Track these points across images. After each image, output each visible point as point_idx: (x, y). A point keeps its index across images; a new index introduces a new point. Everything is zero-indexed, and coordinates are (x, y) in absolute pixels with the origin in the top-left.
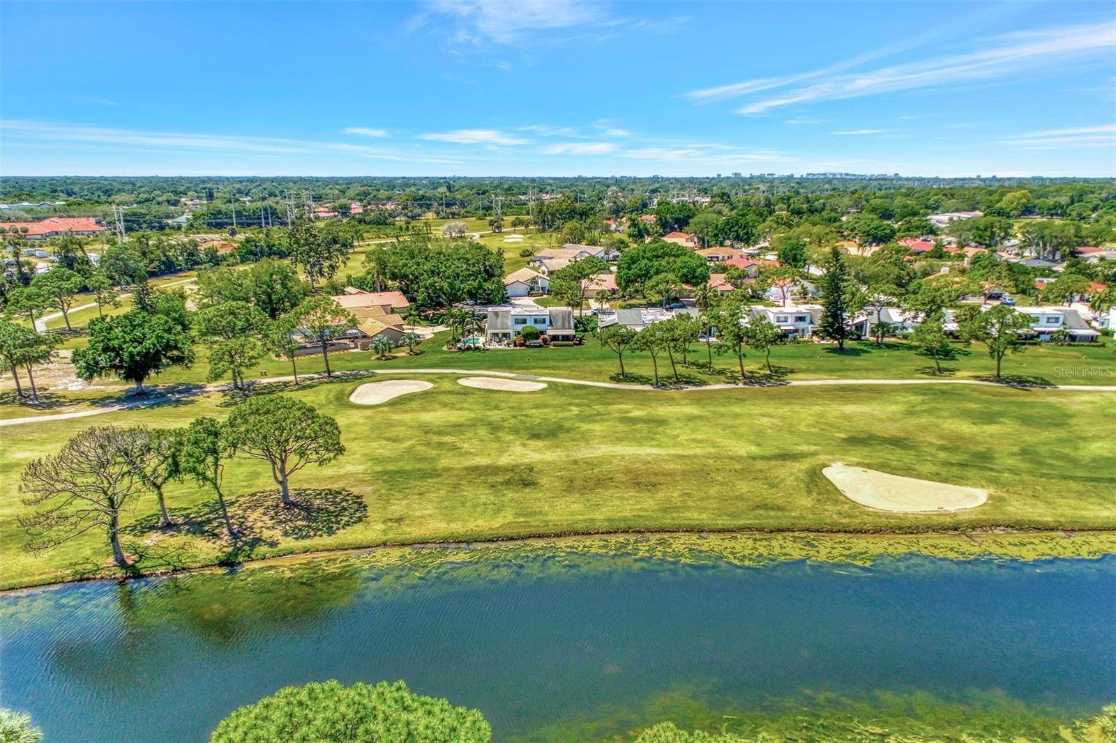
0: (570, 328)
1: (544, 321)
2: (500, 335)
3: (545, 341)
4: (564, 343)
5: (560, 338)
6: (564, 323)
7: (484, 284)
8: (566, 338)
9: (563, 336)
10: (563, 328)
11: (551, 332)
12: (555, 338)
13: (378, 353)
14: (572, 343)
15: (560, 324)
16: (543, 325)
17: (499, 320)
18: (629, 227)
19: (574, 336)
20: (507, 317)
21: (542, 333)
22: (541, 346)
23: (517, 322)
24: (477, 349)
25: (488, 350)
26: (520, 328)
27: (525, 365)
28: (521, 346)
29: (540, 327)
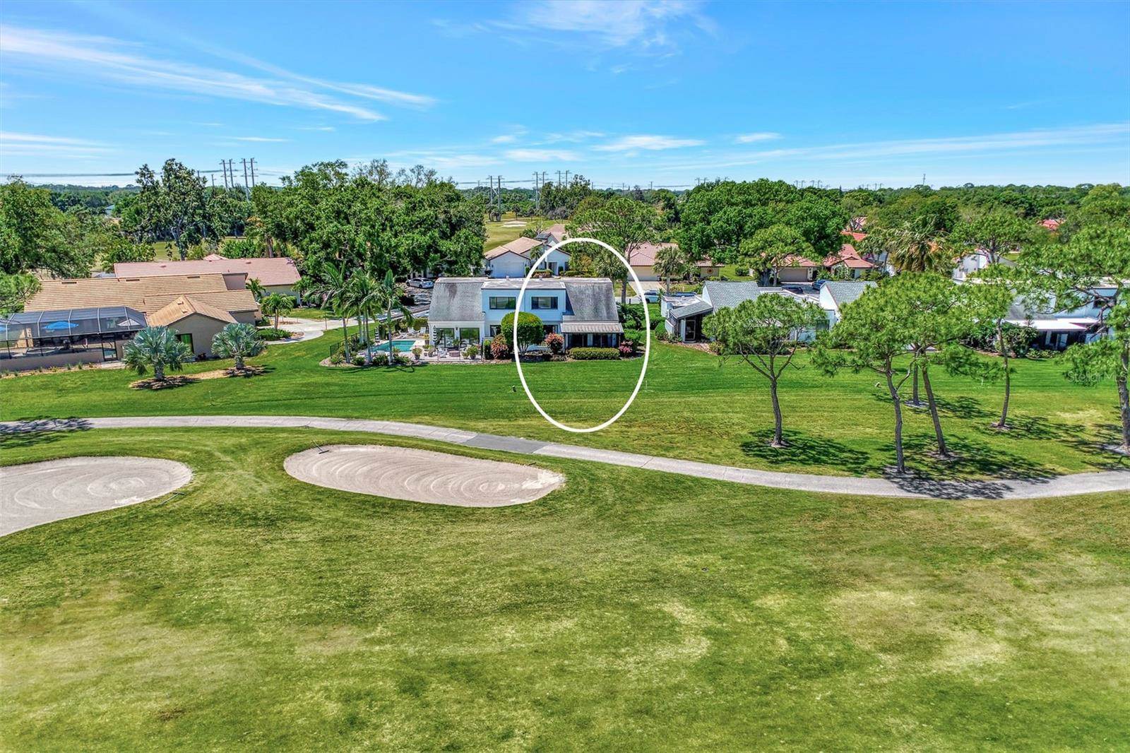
0: (610, 319)
1: (554, 303)
2: (457, 334)
3: (556, 346)
4: (599, 350)
5: (590, 340)
6: (596, 310)
7: (441, 242)
8: (602, 340)
9: (597, 337)
10: (596, 316)
11: (569, 326)
12: (577, 340)
13: (142, 371)
14: (616, 351)
15: (588, 310)
16: (554, 311)
17: (457, 301)
18: (663, 209)
19: (621, 337)
20: (474, 295)
21: (549, 329)
22: (546, 358)
23: (495, 304)
24: (399, 362)
25: (424, 364)
26: (498, 317)
27: (504, 404)
28: (500, 358)
29: (545, 316)
